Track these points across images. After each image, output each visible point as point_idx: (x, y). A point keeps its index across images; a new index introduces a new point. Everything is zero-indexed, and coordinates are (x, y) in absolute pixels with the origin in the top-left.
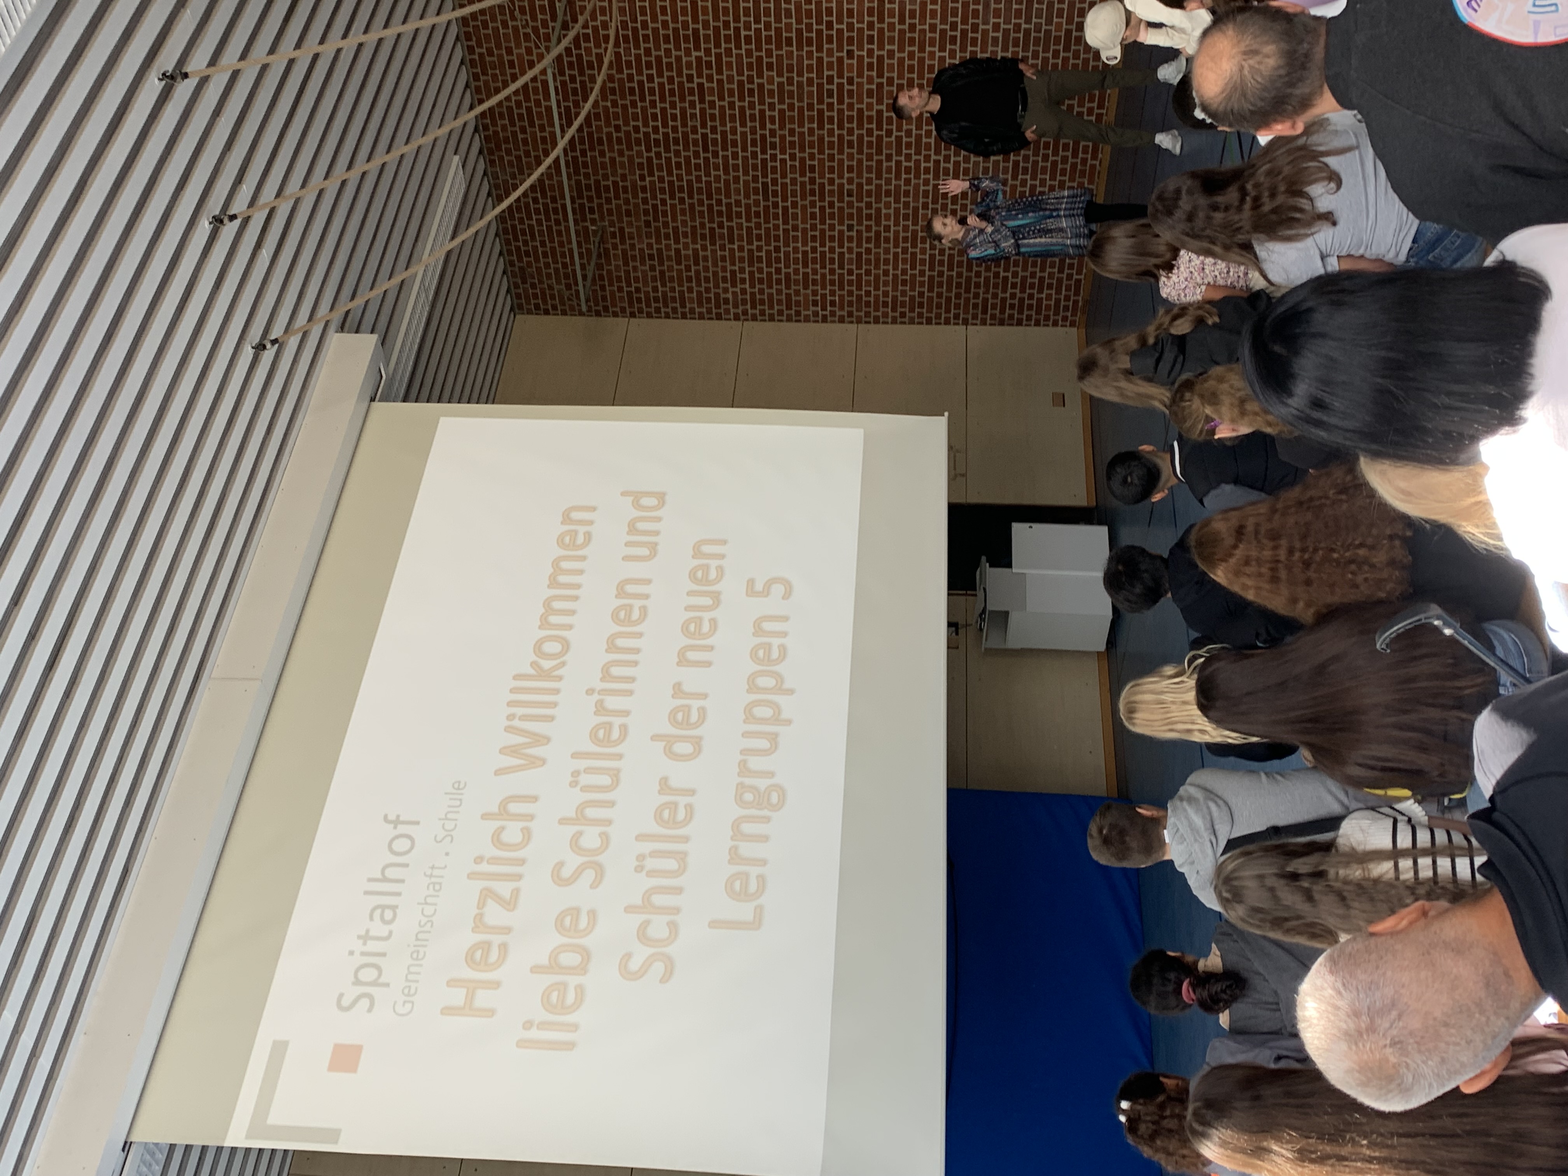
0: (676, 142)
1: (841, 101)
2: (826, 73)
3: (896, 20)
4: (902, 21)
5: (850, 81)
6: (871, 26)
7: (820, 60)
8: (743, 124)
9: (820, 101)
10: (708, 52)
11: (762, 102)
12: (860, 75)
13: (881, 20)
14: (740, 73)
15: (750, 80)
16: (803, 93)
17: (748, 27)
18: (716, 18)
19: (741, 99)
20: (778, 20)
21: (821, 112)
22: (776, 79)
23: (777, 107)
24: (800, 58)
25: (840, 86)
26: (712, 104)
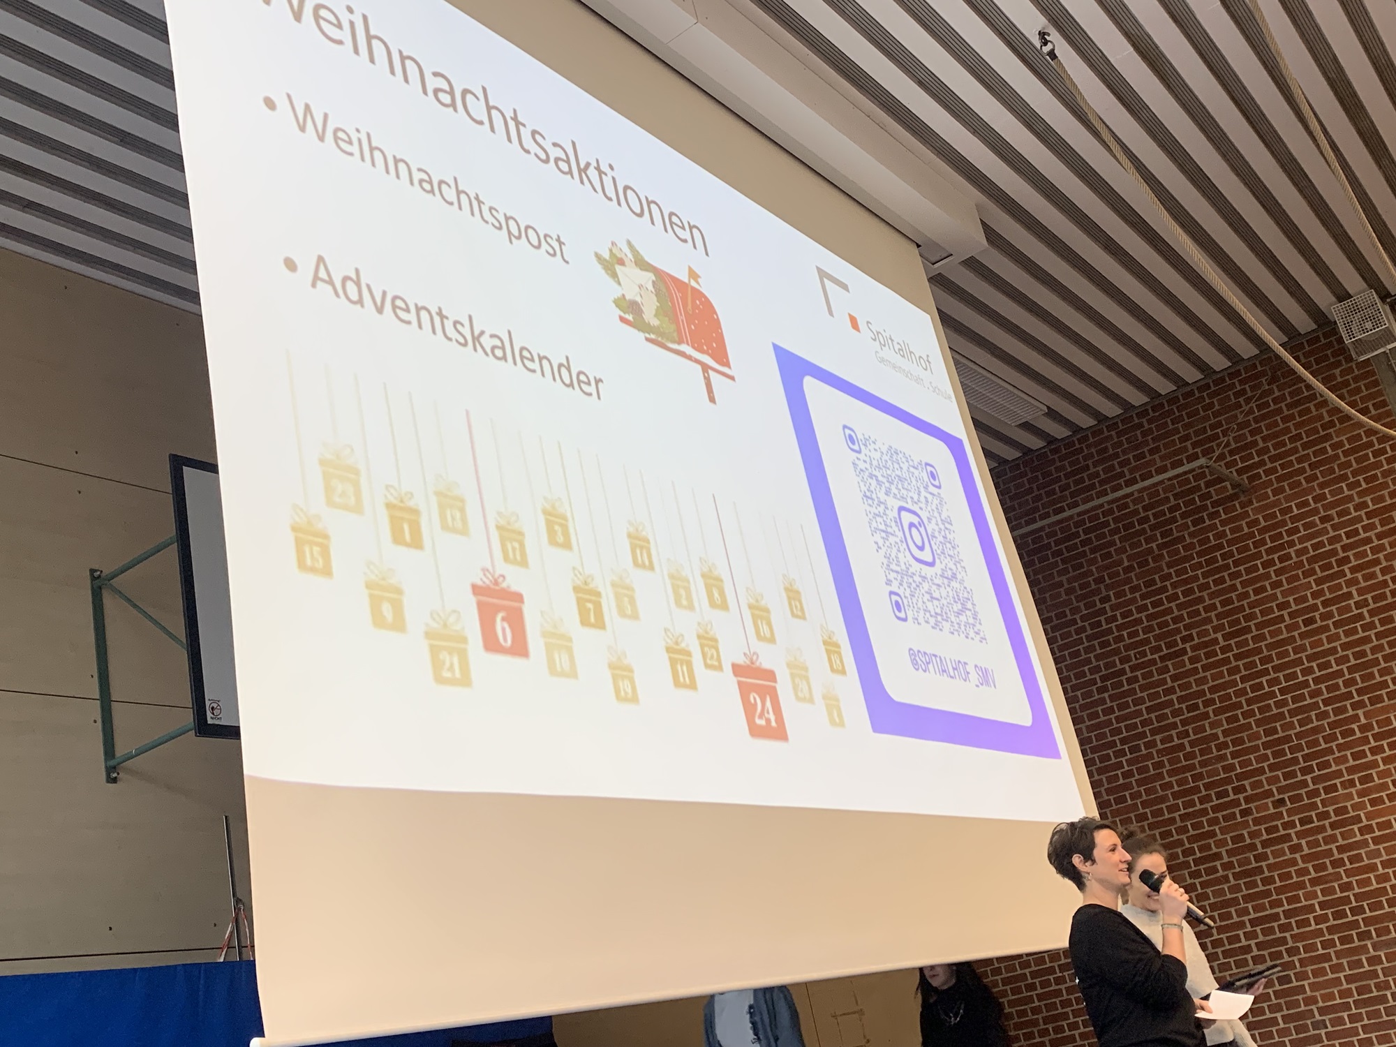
0: (1104, 645)
1: (1216, 809)
2: (1246, 783)
3: (1341, 842)
4: (1341, 849)
5: (1245, 813)
6: (1324, 816)
7: (1261, 771)
8: (1149, 710)
9: (1208, 786)
10: (1225, 649)
11: (1184, 722)
12: (1257, 821)
13: (1334, 826)
14: (1213, 690)
15: (1208, 703)
16: (1214, 764)
17: (1271, 683)
18: (1270, 647)
19: (1181, 700)
20: (1292, 713)
21: (1196, 790)
22: (1219, 731)
23: (1185, 741)
24: (1256, 748)
25: (1236, 803)
26: (1165, 670)
